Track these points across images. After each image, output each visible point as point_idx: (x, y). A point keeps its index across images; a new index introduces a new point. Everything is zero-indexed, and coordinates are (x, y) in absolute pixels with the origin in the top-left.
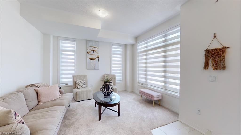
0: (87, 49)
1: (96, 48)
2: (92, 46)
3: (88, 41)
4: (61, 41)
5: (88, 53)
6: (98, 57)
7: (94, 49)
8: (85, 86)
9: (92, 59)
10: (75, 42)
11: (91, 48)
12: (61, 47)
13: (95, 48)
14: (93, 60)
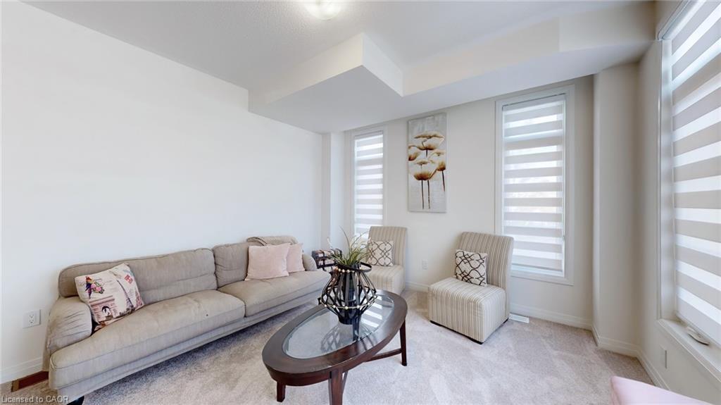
0: (410, 147)
1: (435, 136)
2: (423, 134)
3: (410, 123)
4: (356, 141)
5: (410, 159)
6: (442, 169)
7: (428, 143)
8: (388, 261)
9: (422, 177)
10: (382, 136)
11: (419, 142)
12: (358, 156)
13: (430, 137)
14: (425, 180)
